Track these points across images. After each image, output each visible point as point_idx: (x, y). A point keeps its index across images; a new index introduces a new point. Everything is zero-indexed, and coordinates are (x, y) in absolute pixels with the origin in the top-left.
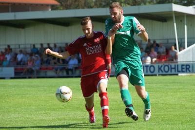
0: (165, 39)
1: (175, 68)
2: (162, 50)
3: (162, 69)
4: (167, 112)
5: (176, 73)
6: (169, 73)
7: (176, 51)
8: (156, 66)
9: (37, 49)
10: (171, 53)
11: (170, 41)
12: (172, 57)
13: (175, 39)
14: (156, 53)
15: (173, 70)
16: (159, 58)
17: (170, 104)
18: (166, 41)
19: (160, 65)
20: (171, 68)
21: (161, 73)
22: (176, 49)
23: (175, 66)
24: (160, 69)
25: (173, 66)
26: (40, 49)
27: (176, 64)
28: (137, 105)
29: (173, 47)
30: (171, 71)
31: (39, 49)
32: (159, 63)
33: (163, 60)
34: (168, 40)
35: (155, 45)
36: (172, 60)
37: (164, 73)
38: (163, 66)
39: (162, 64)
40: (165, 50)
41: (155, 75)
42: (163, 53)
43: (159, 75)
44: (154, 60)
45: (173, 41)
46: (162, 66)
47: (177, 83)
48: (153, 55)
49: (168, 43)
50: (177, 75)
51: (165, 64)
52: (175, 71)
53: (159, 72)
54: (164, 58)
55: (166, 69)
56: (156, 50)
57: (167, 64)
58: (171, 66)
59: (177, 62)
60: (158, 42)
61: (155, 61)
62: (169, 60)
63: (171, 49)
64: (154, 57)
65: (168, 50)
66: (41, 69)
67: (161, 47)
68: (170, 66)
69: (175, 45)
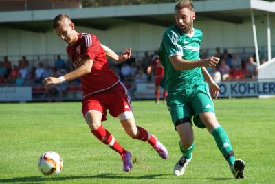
0: (241, 48)
1: (254, 88)
2: (237, 62)
3: (237, 89)
4: (244, 149)
5: (256, 94)
6: (247, 94)
7: (255, 63)
8: (228, 85)
9: (63, 61)
10: (249, 68)
11: (247, 51)
12: (250, 73)
13: (254, 48)
14: (227, 67)
15: (252, 91)
16: (233, 73)
17: (248, 138)
18: (241, 51)
19: (234, 83)
20: (249, 88)
21: (234, 94)
22: (255, 61)
23: (254, 85)
24: (233, 89)
25: (251, 85)
26: (68, 61)
27: (256, 83)
28: (202, 139)
29: (252, 59)
30: (249, 92)
31: (66, 62)
32: (232, 81)
33: (238, 77)
34: (244, 48)
35: (226, 56)
36: (251, 77)
37: (239, 95)
38: (238, 85)
39: (236, 83)
40: (240, 63)
41: (227, 98)
42: (238, 67)
43: (232, 97)
44: (226, 76)
45: (251, 50)
46: (236, 85)
47: (258, 108)
48: (223, 70)
49: (244, 53)
50: (257, 97)
51: (241, 82)
52: (255, 92)
53: (232, 93)
54: (239, 74)
55: (242, 89)
56: (228, 63)
57: (243, 82)
58: (249, 85)
59: (257, 80)
60: (230, 51)
61: (227, 78)
62: (246, 77)
63: (248, 61)
64: (226, 73)
65: (245, 63)
66: (68, 89)
67: (235, 59)
68: (247, 85)
69: (254, 56)
